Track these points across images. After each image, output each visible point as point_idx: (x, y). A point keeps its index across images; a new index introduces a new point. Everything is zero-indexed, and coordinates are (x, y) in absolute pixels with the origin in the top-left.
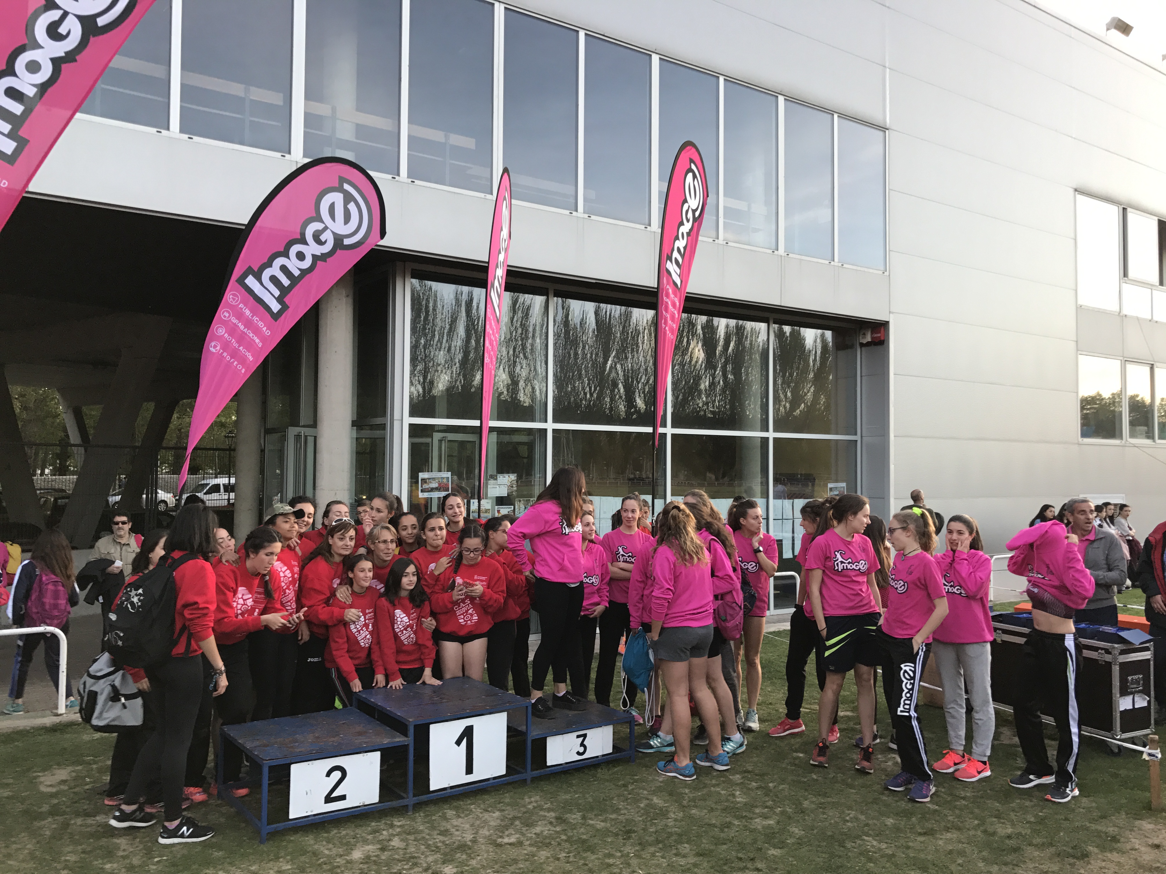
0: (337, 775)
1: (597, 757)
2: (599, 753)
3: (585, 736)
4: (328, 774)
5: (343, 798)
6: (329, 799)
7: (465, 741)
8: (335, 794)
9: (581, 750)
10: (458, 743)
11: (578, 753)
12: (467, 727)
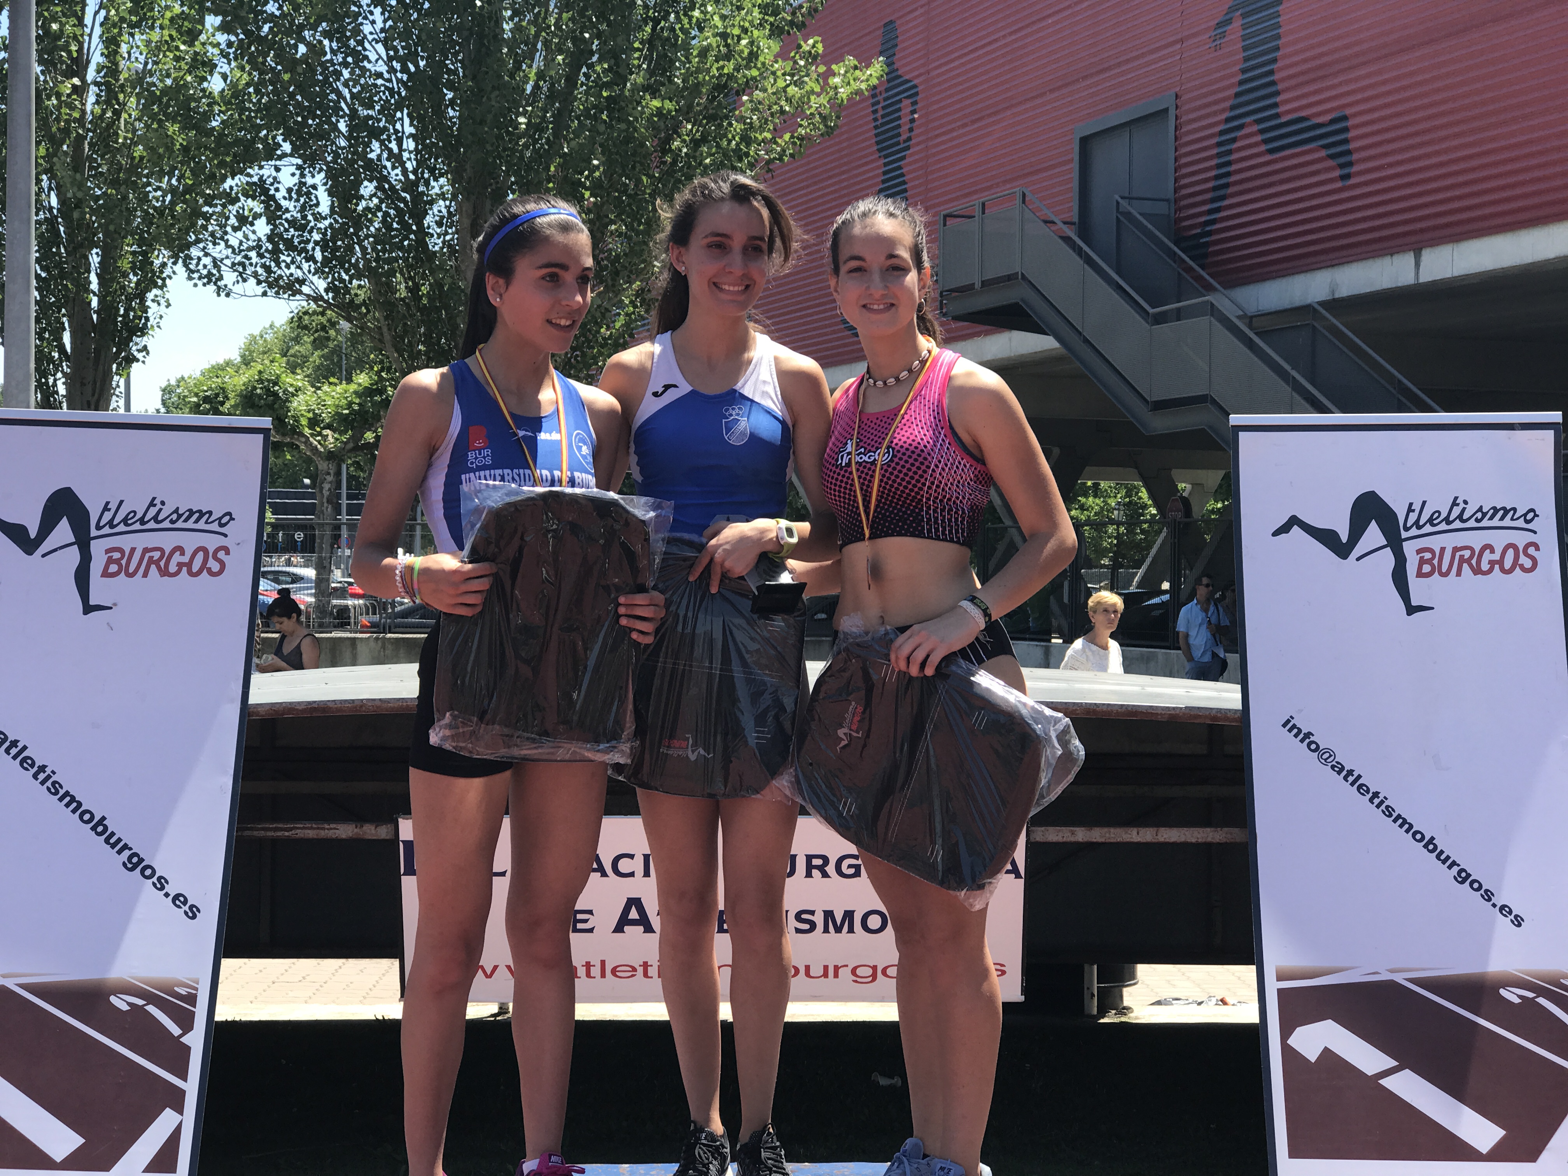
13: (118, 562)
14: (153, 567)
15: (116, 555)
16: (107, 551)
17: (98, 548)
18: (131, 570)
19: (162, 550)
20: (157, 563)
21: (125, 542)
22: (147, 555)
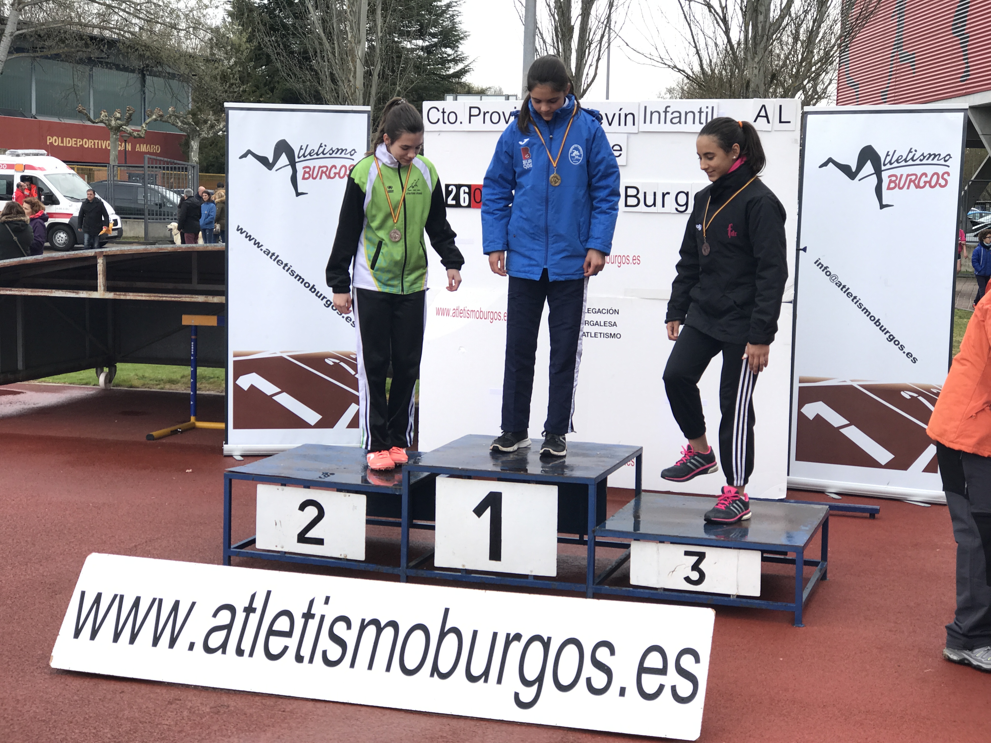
0: (312, 512)
1: (728, 596)
2: (732, 591)
3: (701, 556)
4: (302, 507)
5: (320, 542)
6: (302, 538)
7: (488, 512)
8: (310, 534)
9: (695, 576)
10: (479, 511)
11: (688, 579)
12: (491, 493)
13: (308, 173)
14: (324, 175)
15: (308, 170)
16: (304, 168)
17: (299, 166)
18: (314, 176)
19: (327, 167)
20: (325, 173)
21: (311, 164)
22: (321, 169)
